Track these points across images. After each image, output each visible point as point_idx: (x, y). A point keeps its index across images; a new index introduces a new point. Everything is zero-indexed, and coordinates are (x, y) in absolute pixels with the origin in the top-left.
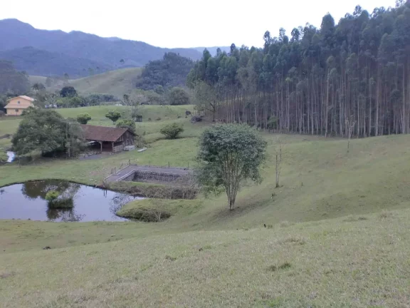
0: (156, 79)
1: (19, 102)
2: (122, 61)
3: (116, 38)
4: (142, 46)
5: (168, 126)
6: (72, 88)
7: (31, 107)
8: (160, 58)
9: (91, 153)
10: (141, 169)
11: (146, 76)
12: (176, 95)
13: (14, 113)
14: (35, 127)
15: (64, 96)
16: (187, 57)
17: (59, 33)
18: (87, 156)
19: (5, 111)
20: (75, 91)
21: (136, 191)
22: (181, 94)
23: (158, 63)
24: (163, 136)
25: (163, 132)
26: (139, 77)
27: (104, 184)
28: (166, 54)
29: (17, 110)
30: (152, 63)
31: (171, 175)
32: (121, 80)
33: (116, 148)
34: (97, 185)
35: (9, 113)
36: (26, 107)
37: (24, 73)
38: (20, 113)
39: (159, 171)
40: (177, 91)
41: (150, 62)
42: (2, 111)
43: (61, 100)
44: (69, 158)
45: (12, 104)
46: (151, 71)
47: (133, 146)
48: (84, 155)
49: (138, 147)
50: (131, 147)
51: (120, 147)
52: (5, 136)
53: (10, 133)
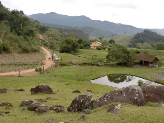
0: (139, 40)
1: (95, 44)
2: (125, 32)
6: (114, 40)
7: (100, 46)
8: (142, 32)
9: (139, 66)
11: (135, 39)
12: (160, 46)
13: (93, 48)
15: (111, 43)
16: (154, 32)
17: (99, 21)
18: (137, 67)
19: (90, 47)
20: (114, 41)
23: (141, 34)
26: (132, 39)
28: (145, 30)
29: (94, 47)
32: (124, 40)
33: (150, 65)
34: (153, 80)
35: (91, 47)
36: (98, 46)
38: (95, 48)
40: (161, 44)
41: (137, 33)
42: (89, 47)
43: (110, 44)
44: (129, 67)
45: (93, 44)
46: (138, 37)
47: (157, 65)
48: (136, 66)
49: (159, 66)
50: (156, 65)
51: (152, 64)
52: (94, 56)
53: (96, 55)
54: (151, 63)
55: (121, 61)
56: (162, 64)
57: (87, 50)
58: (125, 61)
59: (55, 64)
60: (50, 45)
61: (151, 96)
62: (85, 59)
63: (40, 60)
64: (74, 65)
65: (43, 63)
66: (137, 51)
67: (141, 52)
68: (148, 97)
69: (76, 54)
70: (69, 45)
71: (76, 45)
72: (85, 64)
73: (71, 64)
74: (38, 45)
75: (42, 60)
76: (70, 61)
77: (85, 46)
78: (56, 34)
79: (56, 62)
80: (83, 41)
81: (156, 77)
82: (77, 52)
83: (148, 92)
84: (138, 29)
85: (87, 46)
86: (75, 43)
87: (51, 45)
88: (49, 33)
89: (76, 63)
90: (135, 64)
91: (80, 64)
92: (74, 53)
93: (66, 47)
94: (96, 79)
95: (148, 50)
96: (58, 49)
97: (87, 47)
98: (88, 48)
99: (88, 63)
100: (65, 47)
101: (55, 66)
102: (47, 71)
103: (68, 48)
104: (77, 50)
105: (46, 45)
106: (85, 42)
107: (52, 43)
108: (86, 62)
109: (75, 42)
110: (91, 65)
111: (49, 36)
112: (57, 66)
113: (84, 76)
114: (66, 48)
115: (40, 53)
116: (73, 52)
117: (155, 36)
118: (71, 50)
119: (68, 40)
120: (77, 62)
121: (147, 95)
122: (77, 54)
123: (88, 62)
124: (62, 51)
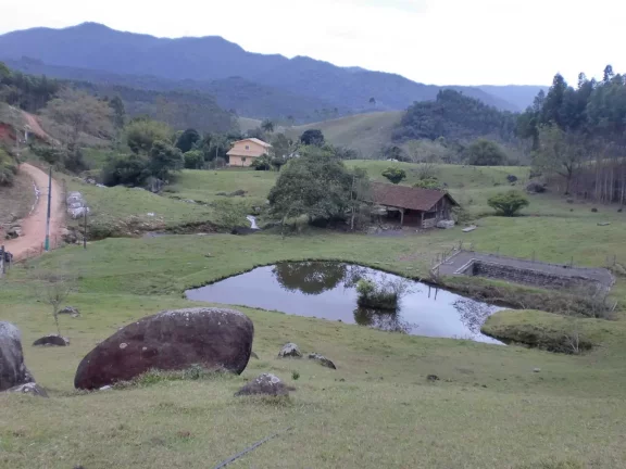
0: (423, 130)
1: (247, 148)
2: (372, 100)
3: (357, 68)
4: (397, 81)
5: (500, 195)
6: (319, 132)
7: (265, 155)
8: (433, 98)
9: (387, 226)
10: (485, 260)
11: (407, 124)
12: (481, 152)
13: (239, 162)
14: (307, 179)
15: (308, 143)
16: (475, 98)
17: (277, 59)
18: (380, 230)
19: (227, 158)
20: (322, 137)
21: (497, 294)
22: (491, 149)
23: (428, 106)
24: (492, 210)
25: (494, 204)
26: (396, 126)
27: (435, 278)
28: (441, 92)
29: (244, 159)
30: (419, 106)
31: (541, 275)
32: (369, 129)
33: (426, 223)
34: (422, 277)
35: (232, 161)
36: (258, 155)
37: (232, 111)
38: (248, 162)
39: (517, 266)
40: (484, 144)
41: (415, 102)
42: (223, 159)
43: (304, 148)
44: (351, 232)
45: (237, 150)
46: (415, 118)
47: (451, 222)
48: (375, 228)
49: (456, 223)
50: (448, 222)
51: (432, 220)
52: (237, 194)
53: (244, 189)
54: (429, 215)
55: (322, 213)
56: (468, 215)
57: (212, 172)
58: (335, 210)
59: (66, 231)
60: (66, 155)
61: (160, 348)
62: (200, 206)
63: (10, 217)
64: (148, 233)
65: (18, 231)
66: (393, 171)
67: (407, 174)
68: (151, 354)
69: (166, 187)
70: (141, 155)
71: (169, 153)
72: (191, 227)
73: (136, 228)
74: (8, 158)
75: (15, 219)
76: (130, 218)
77: (210, 157)
78: (88, 111)
79: (75, 224)
80: (202, 138)
81: (433, 265)
82: (173, 179)
83: (153, 337)
84: (421, 86)
85: (217, 156)
86: (161, 147)
87: (71, 157)
88: (58, 108)
89: (153, 226)
90: (372, 222)
91: (171, 230)
92: (162, 184)
93: (127, 161)
94: (212, 283)
95: (436, 166)
96: (96, 172)
97: (217, 159)
98: (220, 164)
99: (203, 223)
100: (122, 165)
101: (67, 239)
102: (24, 261)
103: (136, 166)
104: (170, 172)
105: (48, 158)
106: (208, 140)
107: (75, 147)
108: (195, 219)
109: (161, 142)
110: (216, 231)
111: (60, 118)
112: (74, 241)
113: (169, 276)
114: (128, 166)
115: (13, 191)
116: (154, 180)
117: (477, 115)
118: (147, 175)
119: (143, 134)
120: (162, 221)
121: (145, 348)
122: (172, 187)
123: (204, 219)
124: (113, 180)
